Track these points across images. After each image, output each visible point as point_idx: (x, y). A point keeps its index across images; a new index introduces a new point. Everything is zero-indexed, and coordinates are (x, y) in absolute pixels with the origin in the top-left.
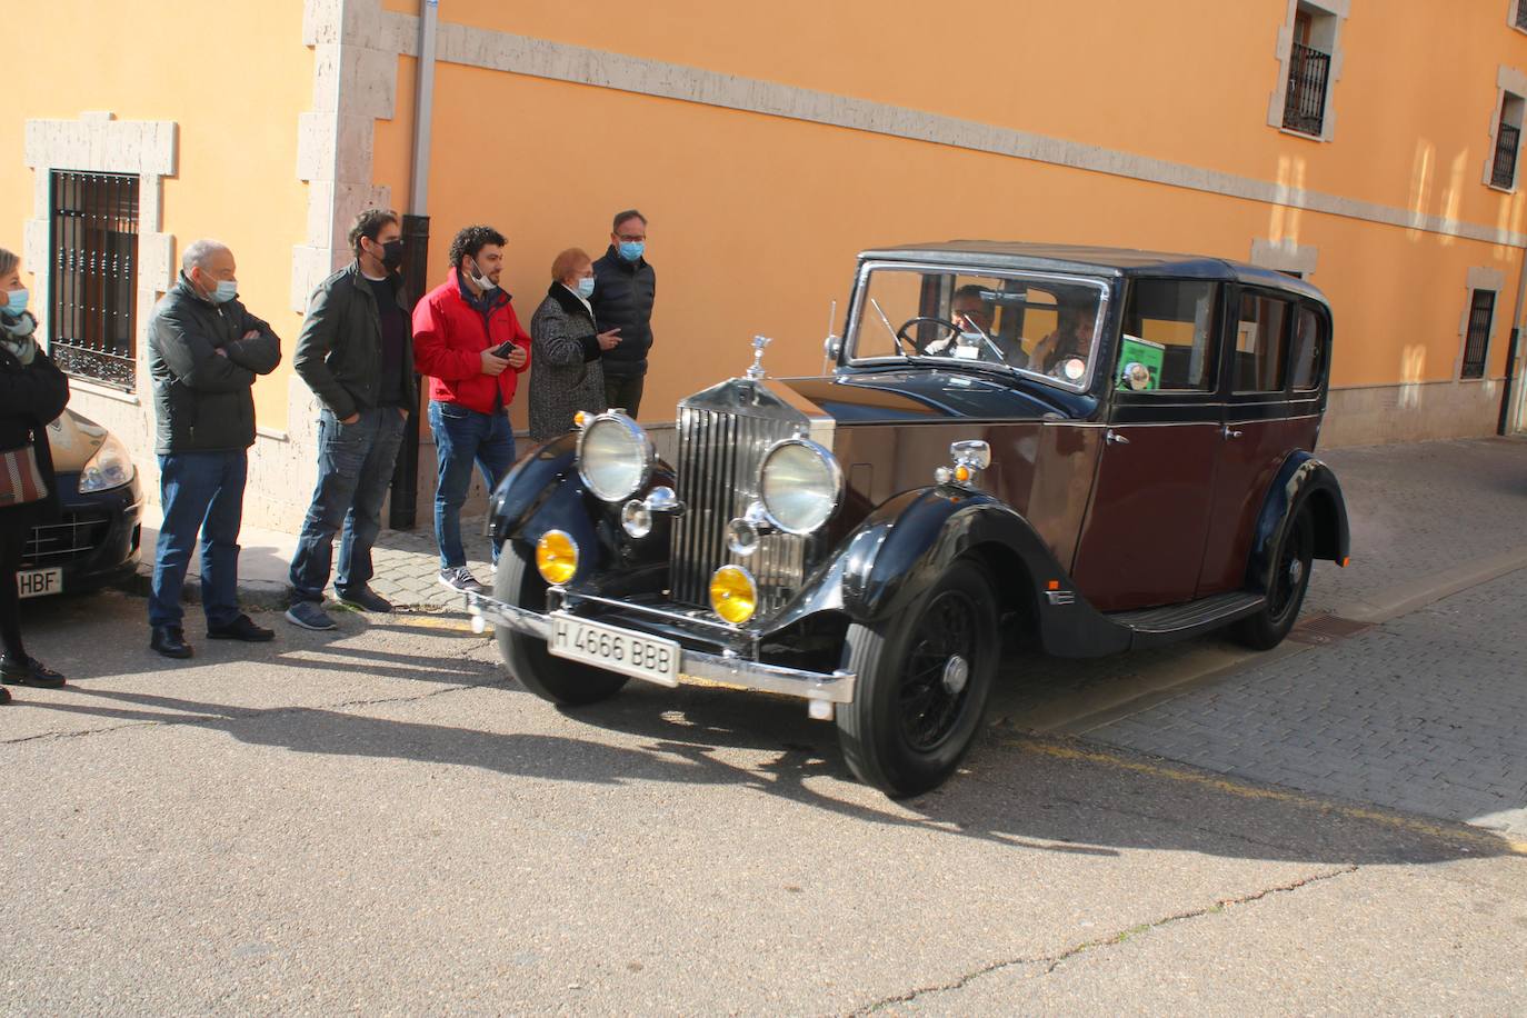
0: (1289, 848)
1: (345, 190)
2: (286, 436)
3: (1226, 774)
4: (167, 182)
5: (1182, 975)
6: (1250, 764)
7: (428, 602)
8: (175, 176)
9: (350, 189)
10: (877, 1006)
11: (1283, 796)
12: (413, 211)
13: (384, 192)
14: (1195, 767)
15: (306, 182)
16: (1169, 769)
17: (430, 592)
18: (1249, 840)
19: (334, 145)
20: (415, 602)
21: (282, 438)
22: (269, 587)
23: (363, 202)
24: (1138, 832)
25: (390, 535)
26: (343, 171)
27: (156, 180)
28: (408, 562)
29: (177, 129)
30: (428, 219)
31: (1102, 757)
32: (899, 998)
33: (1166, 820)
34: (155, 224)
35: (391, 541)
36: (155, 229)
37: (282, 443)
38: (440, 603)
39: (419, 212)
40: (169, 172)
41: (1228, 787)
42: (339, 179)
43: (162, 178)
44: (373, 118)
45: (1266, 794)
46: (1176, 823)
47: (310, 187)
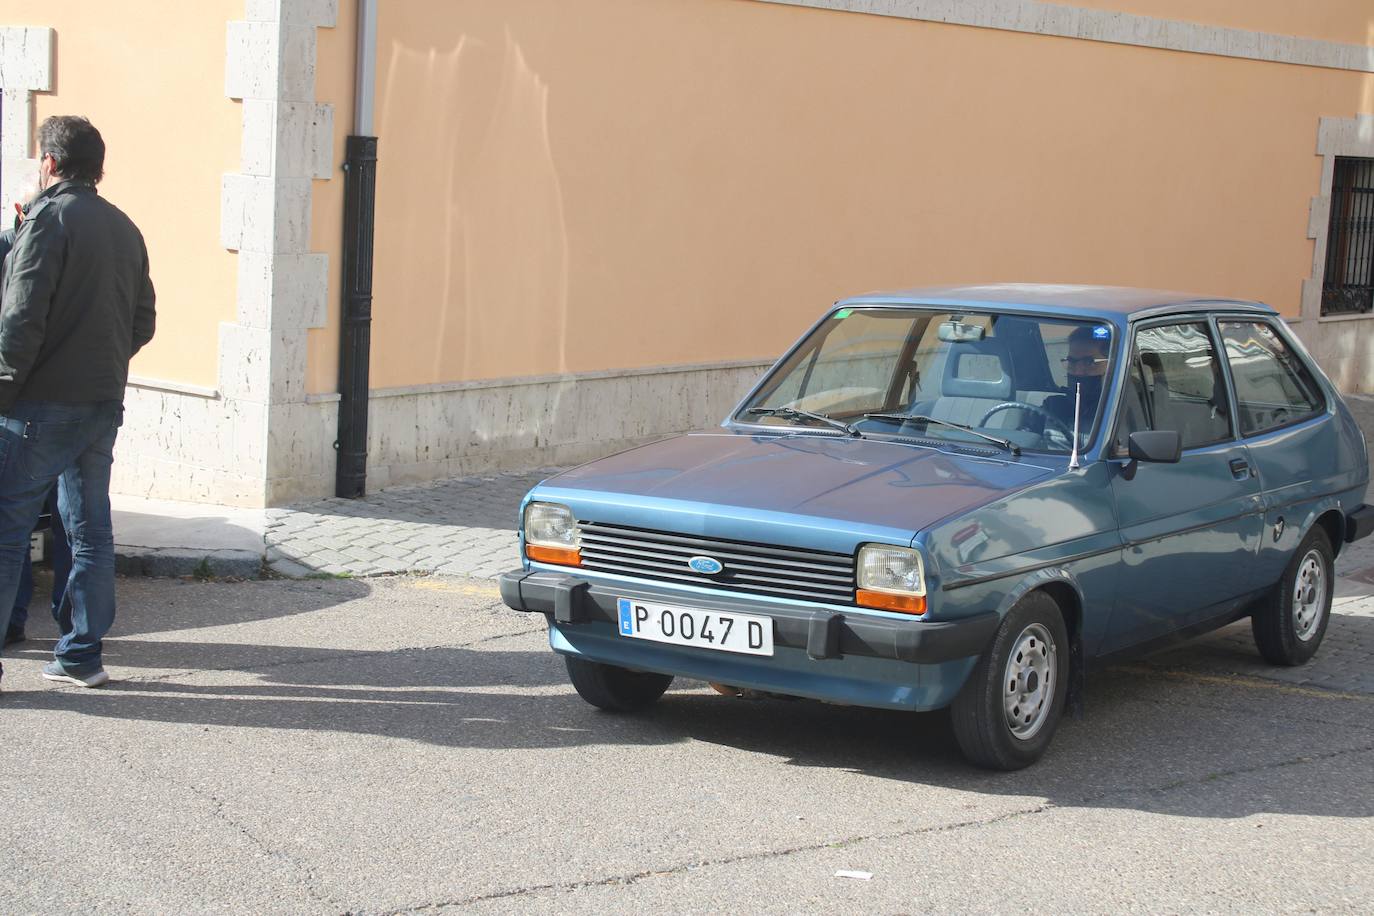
0: (1361, 727)
1: (288, 109)
2: (217, 392)
3: (1302, 685)
4: (39, 98)
5: (1266, 796)
6: (1327, 677)
7: (416, 568)
8: (52, 91)
9: (293, 108)
10: (1012, 815)
11: (1358, 697)
12: (359, 129)
13: (328, 111)
14: (1270, 679)
15: (238, 100)
16: (1243, 680)
17: (413, 558)
18: (1324, 722)
19: (277, 59)
20: (402, 568)
21: (212, 395)
22: (241, 556)
23: (306, 123)
24: (1218, 718)
25: (341, 504)
26: (285, 89)
27: (25, 96)
28: (375, 528)
29: (54, 35)
30: (375, 139)
31: (1175, 673)
32: (1029, 811)
33: (1244, 711)
34: (25, 148)
35: (344, 508)
36: (26, 154)
37: (211, 401)
38: (431, 567)
39: (365, 132)
40: (44, 86)
41: (1303, 691)
42: (282, 98)
43: (34, 94)
44: (315, 27)
45: (1341, 696)
46: (1254, 713)
47: (243, 106)
